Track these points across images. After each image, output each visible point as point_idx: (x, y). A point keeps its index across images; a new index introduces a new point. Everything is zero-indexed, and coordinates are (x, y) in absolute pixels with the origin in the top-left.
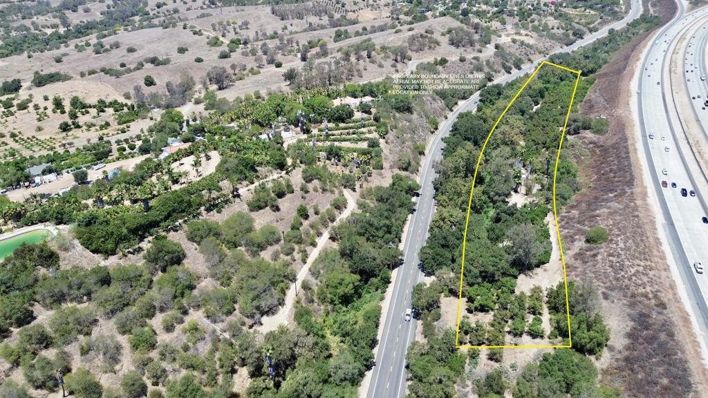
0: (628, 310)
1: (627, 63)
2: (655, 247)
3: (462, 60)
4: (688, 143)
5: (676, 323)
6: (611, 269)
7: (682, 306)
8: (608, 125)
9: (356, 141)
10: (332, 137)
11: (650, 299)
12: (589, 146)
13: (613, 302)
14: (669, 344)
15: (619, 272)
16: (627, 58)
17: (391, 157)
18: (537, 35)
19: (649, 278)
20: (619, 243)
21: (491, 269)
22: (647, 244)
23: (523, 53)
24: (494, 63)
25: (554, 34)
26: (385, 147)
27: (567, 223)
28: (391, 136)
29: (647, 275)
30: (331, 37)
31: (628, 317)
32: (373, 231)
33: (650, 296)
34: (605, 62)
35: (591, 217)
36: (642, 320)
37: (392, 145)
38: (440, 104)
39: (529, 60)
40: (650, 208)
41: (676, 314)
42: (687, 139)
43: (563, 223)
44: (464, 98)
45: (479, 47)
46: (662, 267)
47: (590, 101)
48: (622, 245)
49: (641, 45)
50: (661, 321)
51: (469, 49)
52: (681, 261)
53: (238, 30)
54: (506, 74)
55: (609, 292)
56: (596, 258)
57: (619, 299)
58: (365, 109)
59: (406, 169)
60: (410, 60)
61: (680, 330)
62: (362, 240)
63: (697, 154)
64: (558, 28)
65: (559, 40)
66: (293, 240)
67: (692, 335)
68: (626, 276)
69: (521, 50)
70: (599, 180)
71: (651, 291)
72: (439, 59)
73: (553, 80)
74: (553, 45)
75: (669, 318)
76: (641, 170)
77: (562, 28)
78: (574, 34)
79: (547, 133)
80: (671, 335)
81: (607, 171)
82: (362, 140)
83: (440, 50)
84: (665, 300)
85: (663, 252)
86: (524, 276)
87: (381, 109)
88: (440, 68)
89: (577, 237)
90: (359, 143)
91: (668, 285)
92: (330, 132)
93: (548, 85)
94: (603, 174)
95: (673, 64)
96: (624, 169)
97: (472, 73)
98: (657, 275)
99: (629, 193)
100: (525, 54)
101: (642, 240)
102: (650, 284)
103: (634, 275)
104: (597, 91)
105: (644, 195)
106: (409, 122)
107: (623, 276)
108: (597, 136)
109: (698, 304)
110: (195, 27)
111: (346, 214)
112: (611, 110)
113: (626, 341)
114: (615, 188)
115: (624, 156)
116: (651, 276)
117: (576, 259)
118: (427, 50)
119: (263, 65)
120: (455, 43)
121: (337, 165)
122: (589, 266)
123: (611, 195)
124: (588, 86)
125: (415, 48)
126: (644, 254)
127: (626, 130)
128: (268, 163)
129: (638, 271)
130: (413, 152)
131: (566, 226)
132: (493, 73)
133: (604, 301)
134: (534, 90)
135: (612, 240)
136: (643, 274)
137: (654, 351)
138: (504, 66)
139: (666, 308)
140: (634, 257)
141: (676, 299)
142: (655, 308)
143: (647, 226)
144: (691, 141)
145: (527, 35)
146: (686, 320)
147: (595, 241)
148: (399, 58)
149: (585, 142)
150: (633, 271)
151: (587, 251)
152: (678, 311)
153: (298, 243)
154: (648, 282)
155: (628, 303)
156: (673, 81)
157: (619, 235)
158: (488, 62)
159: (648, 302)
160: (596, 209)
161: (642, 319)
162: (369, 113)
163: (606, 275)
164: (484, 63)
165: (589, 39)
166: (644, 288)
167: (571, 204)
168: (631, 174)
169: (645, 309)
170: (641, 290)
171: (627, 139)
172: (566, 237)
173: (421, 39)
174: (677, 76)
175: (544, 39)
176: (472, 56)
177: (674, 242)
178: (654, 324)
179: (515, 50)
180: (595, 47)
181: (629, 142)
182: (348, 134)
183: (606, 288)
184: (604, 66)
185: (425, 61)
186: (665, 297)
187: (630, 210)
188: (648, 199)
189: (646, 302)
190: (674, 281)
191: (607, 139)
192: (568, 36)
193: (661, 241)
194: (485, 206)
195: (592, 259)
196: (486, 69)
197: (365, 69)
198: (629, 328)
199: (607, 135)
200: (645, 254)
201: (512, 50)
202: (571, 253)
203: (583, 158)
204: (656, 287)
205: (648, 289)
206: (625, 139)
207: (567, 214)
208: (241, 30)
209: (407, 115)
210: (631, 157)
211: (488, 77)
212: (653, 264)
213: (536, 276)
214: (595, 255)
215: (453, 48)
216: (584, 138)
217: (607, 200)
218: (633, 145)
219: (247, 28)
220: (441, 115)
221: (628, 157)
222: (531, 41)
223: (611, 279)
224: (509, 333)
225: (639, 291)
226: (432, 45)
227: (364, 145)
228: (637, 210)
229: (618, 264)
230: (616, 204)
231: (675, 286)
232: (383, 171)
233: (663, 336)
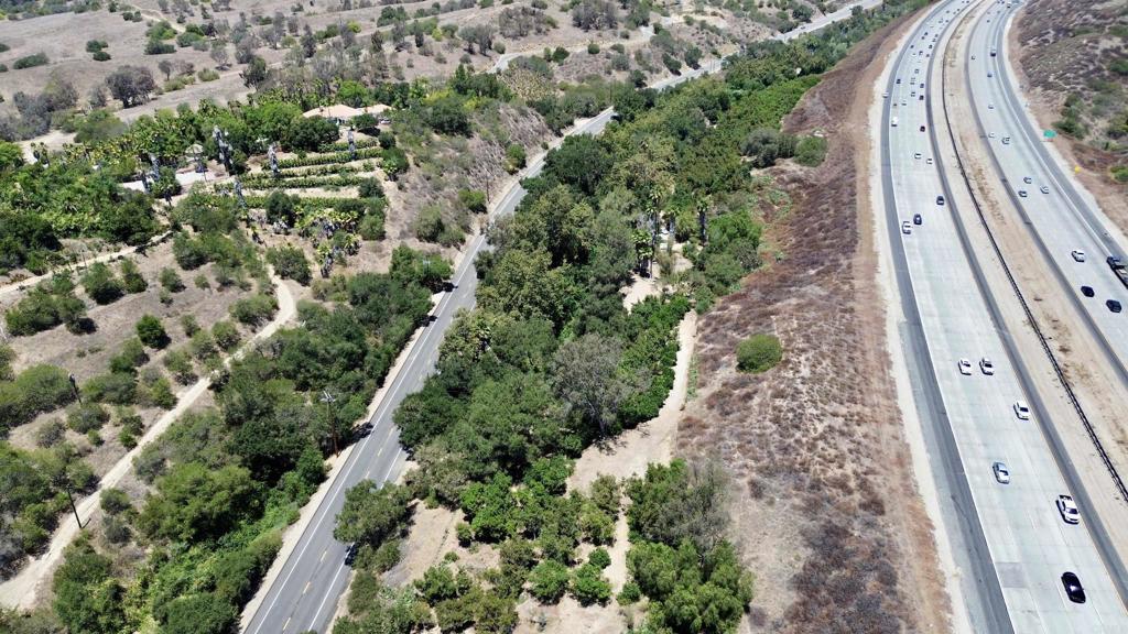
0: (804, 522)
1: (875, 53)
2: (876, 372)
3: (593, 51)
4: (963, 173)
5: (902, 549)
6: (774, 427)
7: (918, 506)
8: (824, 149)
9: (337, 186)
10: (288, 180)
11: (850, 492)
12: (789, 187)
13: (771, 503)
14: (883, 605)
15: (792, 431)
16: (875, 47)
17: (405, 216)
18: (731, 13)
19: (853, 442)
20: (802, 368)
21: (515, 440)
22: (861, 367)
23: (703, 41)
24: (649, 55)
25: (764, 16)
26: (395, 197)
27: (716, 330)
28: (413, 176)
29: (851, 435)
30: (373, 20)
31: (800, 538)
32: (314, 365)
33: (852, 484)
34: (842, 56)
35: (760, 316)
36: (830, 543)
37: (411, 193)
38: (536, 121)
39: (715, 53)
40: (878, 292)
41: (904, 524)
42: (961, 167)
43: (708, 330)
44: (587, 115)
45: (625, 29)
46: (887, 415)
47: (802, 111)
48: (805, 372)
49: (902, 27)
50: (869, 543)
51: (607, 33)
52: (928, 398)
53: (210, 12)
54: (671, 76)
55: (766, 481)
56: (750, 403)
57: (785, 497)
58: (367, 126)
59: (432, 238)
60: (503, 52)
61: (909, 566)
62: (285, 388)
63: (977, 192)
64: (769, 6)
65: (769, 23)
66: (109, 395)
67: (935, 578)
68: (804, 440)
69: (699, 36)
70: (799, 244)
71: (855, 473)
72: (553, 50)
73: (748, 81)
74: (758, 30)
75: (889, 536)
76: (873, 223)
77: (777, 5)
78: (796, 15)
79: (716, 167)
80: (888, 579)
81: (813, 229)
82: (347, 183)
83: (556, 36)
84: (883, 493)
85: (892, 383)
86: (597, 449)
87: (402, 126)
88: (554, 66)
89: (725, 358)
90: (342, 189)
91: (893, 457)
92: (284, 171)
93: (740, 92)
94: (806, 235)
95: (950, 53)
96: (844, 224)
97: (610, 73)
98: (872, 434)
99: (844, 267)
100: (708, 42)
101: (851, 359)
102: (853, 457)
103: (822, 437)
104: (817, 95)
105: (873, 268)
106: (461, 151)
107: (797, 441)
108: (805, 168)
109: (953, 498)
110: (130, 8)
111: (268, 331)
112: (835, 125)
113: (792, 598)
114: (821, 259)
115: (846, 200)
116: (858, 436)
117: (711, 407)
118: (533, 35)
119: (230, 65)
120: (582, 23)
121: (287, 234)
122: (732, 422)
123: (812, 272)
124: (803, 89)
125: (511, 32)
126: (850, 388)
127: (856, 156)
128: (94, 229)
129: (831, 429)
130: (456, 206)
131: (712, 336)
132: (647, 73)
133: (752, 501)
134: (711, 97)
135: (788, 361)
136: (842, 433)
137: (849, 622)
138: (667, 62)
139: (882, 513)
140: (828, 397)
141: (907, 488)
142: (861, 512)
143: (867, 328)
144: (968, 171)
145: (714, 14)
146: (925, 540)
147: (752, 366)
148: (476, 47)
149: (782, 179)
150: (820, 428)
151: (735, 388)
152: (909, 518)
153: (119, 402)
154: (851, 451)
155: (803, 505)
156: (948, 78)
157: (803, 351)
158: (639, 56)
159: (848, 498)
160: (776, 301)
161: (830, 541)
162: (375, 132)
163: (763, 440)
164: (633, 56)
165: (820, 22)
166: (841, 467)
167: (736, 292)
168: (854, 233)
169: (838, 515)
170: (834, 472)
171: (854, 171)
172: (705, 359)
173: (521, 17)
174: (955, 69)
175: (743, 21)
176: (612, 44)
177: (917, 359)
178: (854, 553)
179: (690, 37)
180: (827, 34)
181: (859, 176)
182: (324, 172)
183: (760, 471)
184: (840, 62)
185: (528, 54)
186: (882, 485)
187: (840, 298)
188: (877, 276)
189: (842, 499)
190: (908, 445)
191: (822, 174)
192: (786, 18)
193: (892, 358)
194: (578, 304)
195: (741, 404)
196: (634, 66)
197: (411, 66)
198: (801, 564)
199: (823, 165)
200: (851, 391)
201: (685, 37)
202: (704, 393)
203: (776, 207)
204: (867, 462)
205: (849, 468)
206: (852, 171)
207: (719, 313)
208: (216, 11)
209: (458, 139)
210: (858, 202)
211: (635, 78)
212: (867, 410)
213: (620, 450)
214: (749, 397)
215: (579, 32)
216: (783, 172)
217: (801, 283)
218: (865, 180)
219: (229, 9)
220: (535, 142)
221: (853, 202)
222: (722, 24)
223: (773, 449)
224: (532, 593)
225: (830, 474)
226: (544, 28)
227: (352, 193)
228: (853, 299)
229: (790, 415)
230: (818, 288)
231: (910, 456)
232: (384, 243)
233: (871, 583)
